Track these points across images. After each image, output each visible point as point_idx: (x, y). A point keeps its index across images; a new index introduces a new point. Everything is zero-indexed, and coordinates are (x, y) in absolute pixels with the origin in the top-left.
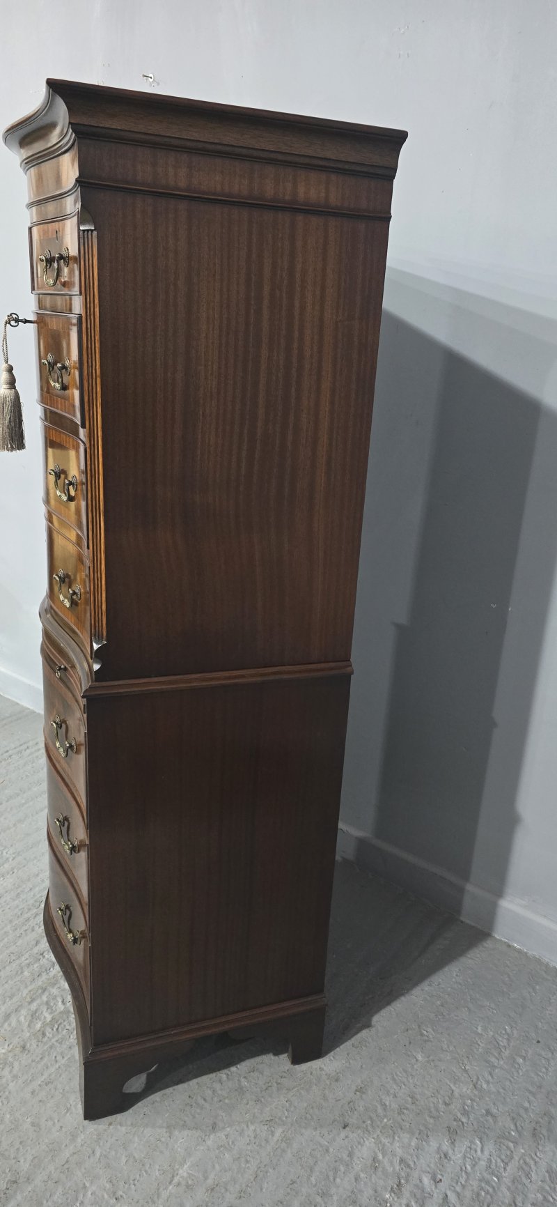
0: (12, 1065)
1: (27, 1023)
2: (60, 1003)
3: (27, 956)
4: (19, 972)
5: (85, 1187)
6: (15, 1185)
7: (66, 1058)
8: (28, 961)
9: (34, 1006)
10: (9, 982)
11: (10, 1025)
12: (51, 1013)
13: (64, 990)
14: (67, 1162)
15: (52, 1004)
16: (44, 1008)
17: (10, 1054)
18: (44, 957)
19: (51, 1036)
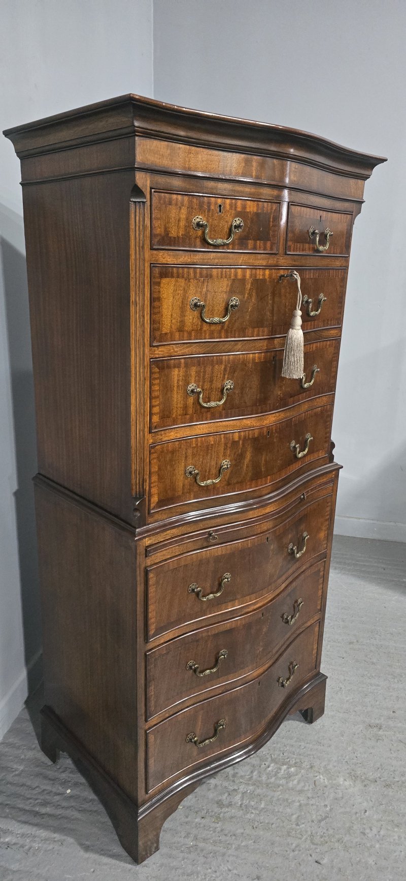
0: (325, 767)
1: (296, 777)
2: (270, 769)
3: (248, 816)
4: (265, 810)
5: (347, 701)
6: (371, 725)
7: (300, 744)
8: (253, 811)
9: (283, 782)
10: (276, 810)
11: (304, 786)
12: (280, 769)
13: (259, 772)
14: (345, 712)
15: (274, 773)
16: (279, 775)
17: (321, 771)
18: (241, 804)
19: (293, 759)
